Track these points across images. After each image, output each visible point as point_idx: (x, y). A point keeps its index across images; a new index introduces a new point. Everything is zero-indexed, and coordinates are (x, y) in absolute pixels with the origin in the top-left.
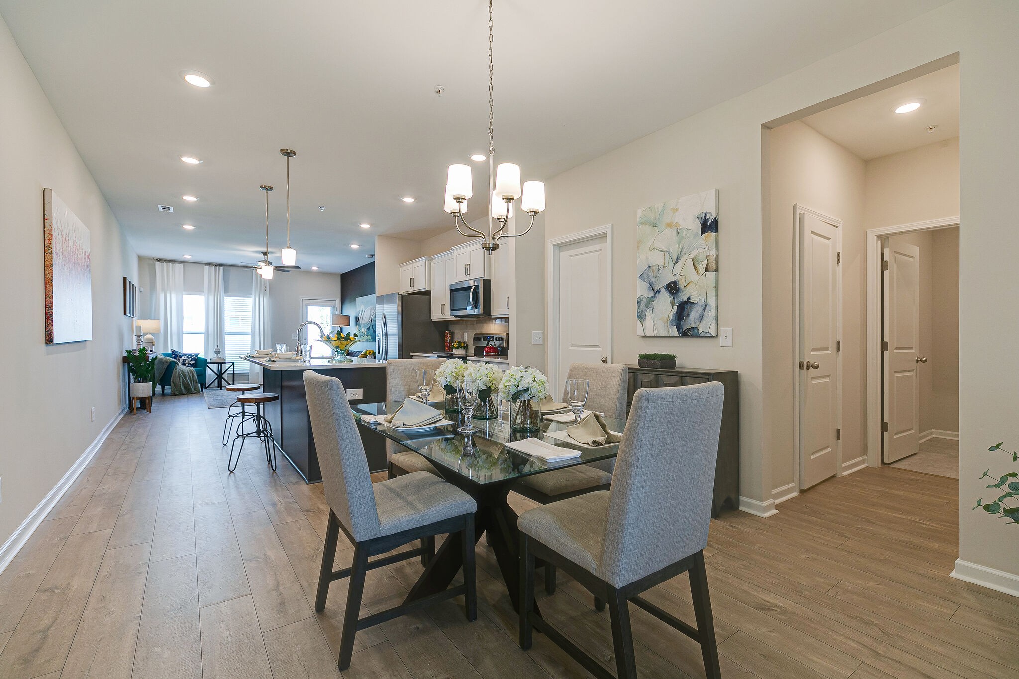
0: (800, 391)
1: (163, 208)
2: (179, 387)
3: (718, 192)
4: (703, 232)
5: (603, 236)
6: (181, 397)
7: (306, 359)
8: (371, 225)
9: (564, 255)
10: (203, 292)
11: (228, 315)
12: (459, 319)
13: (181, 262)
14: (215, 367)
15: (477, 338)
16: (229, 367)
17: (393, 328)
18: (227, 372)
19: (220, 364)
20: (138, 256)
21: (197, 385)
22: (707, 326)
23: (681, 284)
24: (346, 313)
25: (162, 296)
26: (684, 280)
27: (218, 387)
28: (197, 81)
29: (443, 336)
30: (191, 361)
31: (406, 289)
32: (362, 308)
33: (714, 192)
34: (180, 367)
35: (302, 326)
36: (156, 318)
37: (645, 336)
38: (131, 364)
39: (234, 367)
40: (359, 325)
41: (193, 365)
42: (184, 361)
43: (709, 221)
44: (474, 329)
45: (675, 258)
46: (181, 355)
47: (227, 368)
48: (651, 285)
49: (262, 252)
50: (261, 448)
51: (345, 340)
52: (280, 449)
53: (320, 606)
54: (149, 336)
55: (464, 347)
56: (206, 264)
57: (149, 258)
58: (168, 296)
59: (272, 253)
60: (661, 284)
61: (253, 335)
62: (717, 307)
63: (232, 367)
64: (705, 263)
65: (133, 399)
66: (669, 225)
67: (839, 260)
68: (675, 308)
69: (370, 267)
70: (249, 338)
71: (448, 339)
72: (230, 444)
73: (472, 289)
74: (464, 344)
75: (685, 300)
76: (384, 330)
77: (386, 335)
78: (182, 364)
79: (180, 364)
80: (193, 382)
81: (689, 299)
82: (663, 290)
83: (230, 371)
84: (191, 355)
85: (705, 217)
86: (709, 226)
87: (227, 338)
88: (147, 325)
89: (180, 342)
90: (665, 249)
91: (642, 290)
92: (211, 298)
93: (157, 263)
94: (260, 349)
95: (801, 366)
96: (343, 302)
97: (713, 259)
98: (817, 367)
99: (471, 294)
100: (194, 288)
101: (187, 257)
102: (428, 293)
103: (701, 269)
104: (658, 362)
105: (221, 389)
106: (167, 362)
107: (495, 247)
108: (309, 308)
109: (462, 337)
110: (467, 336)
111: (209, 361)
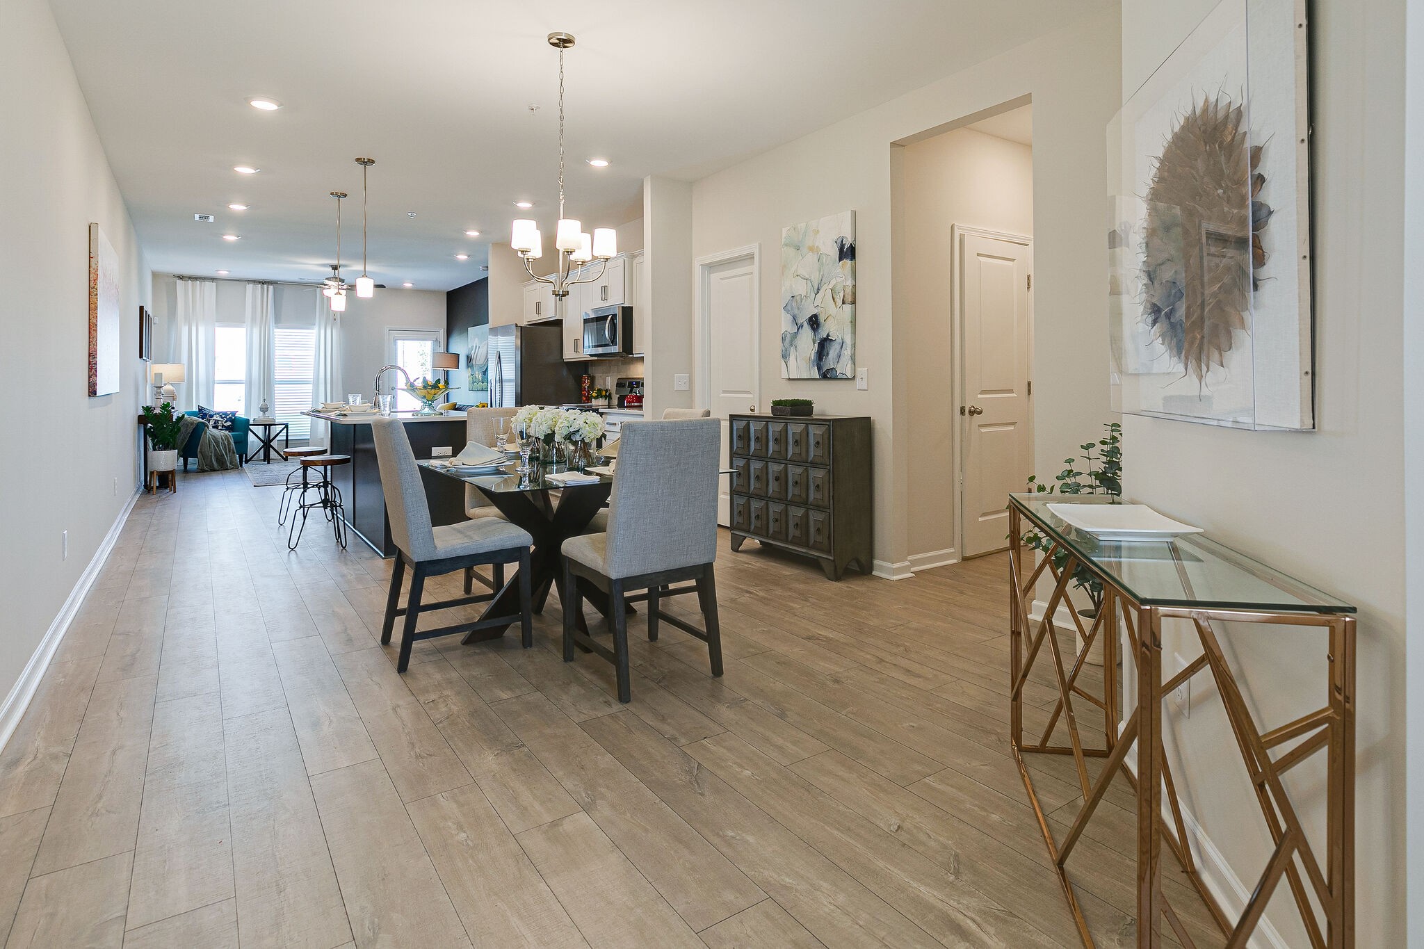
0: (961, 441)
1: (200, 217)
2: (209, 460)
3: (854, 214)
4: (840, 259)
5: (751, 257)
6: (214, 474)
7: (384, 412)
8: (481, 232)
9: (715, 277)
10: (244, 322)
11: (278, 353)
12: (596, 358)
13: (212, 279)
14: (259, 431)
15: (620, 384)
16: (281, 431)
17: (510, 370)
18: (278, 438)
19: (268, 426)
20: (153, 272)
21: (235, 456)
22: (844, 368)
23: (821, 319)
24: (453, 350)
25: (185, 330)
26: (824, 313)
27: (264, 460)
28: (264, 105)
29: (579, 381)
30: (226, 422)
31: (529, 317)
32: (476, 342)
33: (849, 215)
34: (212, 431)
35: (382, 371)
36: (176, 361)
37: (789, 379)
38: (150, 425)
39: (287, 430)
40: (472, 367)
41: (229, 429)
42: (216, 422)
43: (846, 247)
44: (619, 372)
45: (816, 287)
46: (212, 413)
47: (278, 432)
48: (794, 318)
49: (331, 266)
50: (328, 527)
51: (432, 388)
52: (352, 528)
53: (386, 639)
54: (169, 387)
55: (606, 397)
56: (249, 281)
57: (167, 275)
58: (194, 329)
59: (345, 266)
60: (803, 318)
61: (316, 383)
62: (854, 346)
63: (285, 431)
64: (842, 294)
65: (152, 473)
66: (811, 249)
67: (1029, 284)
68: (816, 345)
69: (482, 284)
70: (309, 388)
71: (586, 385)
72: (288, 524)
73: (609, 318)
74: (606, 393)
75: (825, 336)
76: (498, 374)
77: (501, 381)
78: (213, 427)
79: (211, 427)
80: (229, 452)
81: (828, 335)
82: (806, 324)
83: (282, 437)
84: (226, 414)
85: (842, 242)
86: (848, 252)
87: (278, 389)
88: (168, 371)
89: (210, 395)
90: (807, 277)
91: (786, 326)
92: (256, 332)
93: (179, 282)
94: (326, 401)
95: (962, 411)
96: (449, 333)
97: (849, 290)
98: (980, 413)
99: (607, 325)
100: (231, 318)
101: (224, 273)
102: (558, 323)
103: (839, 302)
104: (788, 408)
105: (269, 463)
106: (192, 424)
107: (566, 294)
108: (400, 343)
109: (605, 383)
110: (609, 382)
111: (251, 422)
